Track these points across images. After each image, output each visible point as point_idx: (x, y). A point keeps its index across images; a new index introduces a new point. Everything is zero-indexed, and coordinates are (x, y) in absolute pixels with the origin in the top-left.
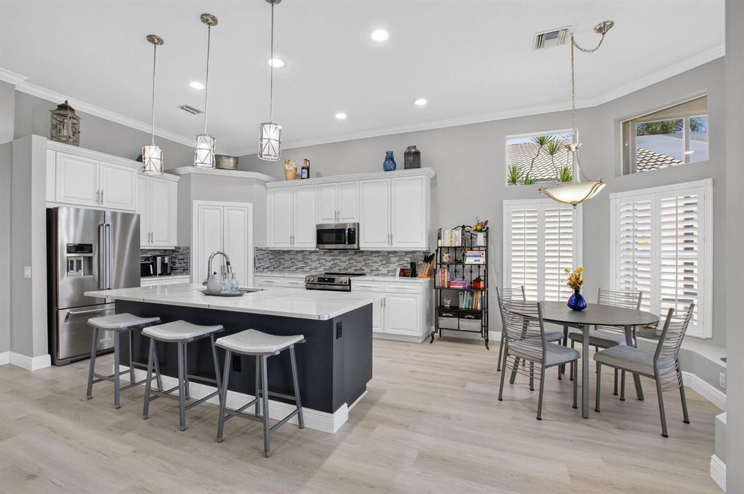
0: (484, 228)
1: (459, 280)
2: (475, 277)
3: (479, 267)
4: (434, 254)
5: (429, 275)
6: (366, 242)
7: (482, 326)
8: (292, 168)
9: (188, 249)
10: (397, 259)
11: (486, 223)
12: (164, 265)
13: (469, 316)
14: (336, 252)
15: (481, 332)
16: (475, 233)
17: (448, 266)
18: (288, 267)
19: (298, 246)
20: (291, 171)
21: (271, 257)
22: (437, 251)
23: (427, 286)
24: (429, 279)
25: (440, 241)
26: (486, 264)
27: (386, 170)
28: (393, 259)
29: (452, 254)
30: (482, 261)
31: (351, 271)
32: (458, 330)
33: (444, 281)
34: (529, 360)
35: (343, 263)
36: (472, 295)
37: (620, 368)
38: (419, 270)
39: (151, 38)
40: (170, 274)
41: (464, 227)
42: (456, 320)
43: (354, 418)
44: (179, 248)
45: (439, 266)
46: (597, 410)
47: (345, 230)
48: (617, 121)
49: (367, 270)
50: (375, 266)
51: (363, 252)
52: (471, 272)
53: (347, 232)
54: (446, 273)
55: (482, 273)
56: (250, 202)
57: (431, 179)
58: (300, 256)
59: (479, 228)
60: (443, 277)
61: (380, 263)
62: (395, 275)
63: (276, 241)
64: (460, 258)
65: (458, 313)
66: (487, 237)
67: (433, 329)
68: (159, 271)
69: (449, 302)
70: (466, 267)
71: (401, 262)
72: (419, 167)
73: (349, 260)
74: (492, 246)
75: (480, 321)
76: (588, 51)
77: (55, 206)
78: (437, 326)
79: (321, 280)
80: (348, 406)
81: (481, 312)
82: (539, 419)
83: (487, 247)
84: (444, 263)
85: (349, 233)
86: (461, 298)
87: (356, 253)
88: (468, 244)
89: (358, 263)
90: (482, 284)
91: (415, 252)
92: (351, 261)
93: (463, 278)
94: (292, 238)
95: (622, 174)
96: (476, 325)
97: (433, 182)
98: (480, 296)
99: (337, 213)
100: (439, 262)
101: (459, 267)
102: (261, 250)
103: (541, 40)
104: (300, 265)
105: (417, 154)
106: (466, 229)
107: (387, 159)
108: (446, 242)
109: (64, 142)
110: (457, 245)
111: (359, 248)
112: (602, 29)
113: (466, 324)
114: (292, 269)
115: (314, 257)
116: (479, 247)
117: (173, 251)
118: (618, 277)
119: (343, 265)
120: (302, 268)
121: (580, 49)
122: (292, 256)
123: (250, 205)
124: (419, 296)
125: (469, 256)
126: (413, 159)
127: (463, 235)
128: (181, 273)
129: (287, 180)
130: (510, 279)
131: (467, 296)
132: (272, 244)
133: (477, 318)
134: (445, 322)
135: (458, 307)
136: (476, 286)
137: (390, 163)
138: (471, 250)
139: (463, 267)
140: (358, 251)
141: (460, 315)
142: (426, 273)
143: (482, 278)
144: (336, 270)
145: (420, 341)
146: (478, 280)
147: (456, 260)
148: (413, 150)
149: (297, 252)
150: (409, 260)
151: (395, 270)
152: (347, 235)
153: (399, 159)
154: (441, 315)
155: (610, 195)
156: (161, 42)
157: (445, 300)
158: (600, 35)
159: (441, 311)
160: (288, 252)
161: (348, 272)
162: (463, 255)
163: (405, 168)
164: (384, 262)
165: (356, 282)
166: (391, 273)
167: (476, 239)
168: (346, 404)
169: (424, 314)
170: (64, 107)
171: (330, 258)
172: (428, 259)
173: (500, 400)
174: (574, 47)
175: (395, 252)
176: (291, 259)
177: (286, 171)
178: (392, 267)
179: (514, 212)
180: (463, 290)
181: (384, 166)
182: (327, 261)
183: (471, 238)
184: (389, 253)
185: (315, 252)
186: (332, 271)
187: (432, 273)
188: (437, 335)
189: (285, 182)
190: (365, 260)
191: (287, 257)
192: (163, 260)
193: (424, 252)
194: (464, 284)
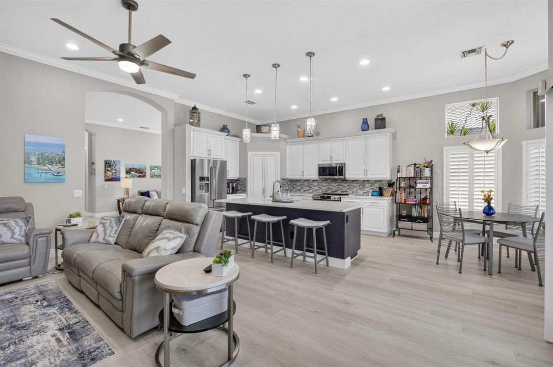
0: (430, 165)
1: (412, 198)
2: (423, 196)
3: (426, 190)
4: (394, 182)
5: (392, 195)
6: (349, 174)
7: (428, 228)
8: (302, 130)
9: (245, 180)
10: (370, 185)
11: (431, 161)
12: (233, 188)
13: (419, 221)
14: (330, 181)
15: (428, 231)
16: (423, 168)
17: (405, 190)
18: (299, 190)
19: (306, 177)
20: (301, 132)
21: (289, 183)
22: (397, 180)
23: (390, 201)
24: (392, 198)
25: (399, 174)
26: (431, 188)
27: (363, 130)
28: (367, 185)
29: (407, 182)
30: (428, 186)
31: (339, 192)
32: (412, 229)
33: (402, 199)
34: (454, 241)
35: (334, 187)
36: (421, 208)
37: (519, 249)
38: (384, 193)
39: (245, 76)
40: (236, 193)
41: (415, 164)
42: (410, 223)
43: (353, 264)
44: (240, 179)
45: (398, 189)
46: (499, 272)
47: (336, 167)
48: (528, 92)
49: (350, 192)
50: (355, 190)
51: (347, 180)
52: (421, 193)
53: (338, 168)
54: (403, 194)
55: (428, 194)
56: (278, 151)
57: (393, 134)
58: (306, 184)
59: (426, 165)
60: (401, 196)
61: (358, 188)
62: (368, 195)
63: (293, 174)
64: (412, 184)
65: (411, 219)
66: (432, 171)
67: (395, 229)
68: (231, 192)
69: (405, 212)
70: (417, 190)
71: (372, 187)
72: (385, 128)
73: (338, 186)
74: (435, 176)
75: (427, 224)
76: (497, 59)
77: (195, 158)
78: (397, 227)
79: (321, 197)
80: (351, 259)
81: (427, 218)
82: (460, 273)
83: (431, 178)
84: (401, 188)
85: (339, 169)
86: (413, 209)
87: (342, 181)
88: (418, 175)
89: (344, 187)
90: (428, 201)
91: (382, 181)
92: (339, 186)
93: (415, 197)
94: (303, 172)
95: (532, 127)
96: (424, 226)
97: (394, 136)
98: (426, 208)
99: (331, 157)
100: (398, 187)
101: (413, 190)
102: (284, 179)
103: (465, 54)
104: (307, 188)
105: (384, 119)
106: (417, 166)
107: (363, 123)
108: (403, 174)
109: (195, 126)
110: (411, 176)
111: (345, 179)
112: (507, 45)
113: (416, 226)
114: (301, 191)
115: (316, 184)
116: (426, 177)
117: (237, 180)
118: (529, 197)
119: (334, 189)
120: (308, 190)
121: (491, 58)
122: (302, 184)
123: (278, 153)
124: (385, 208)
125: (419, 183)
126: (381, 123)
127: (414, 170)
128: (241, 193)
129: (299, 137)
130: (448, 198)
131: (418, 208)
132: (290, 176)
133: (424, 222)
134: (403, 224)
135: (411, 216)
136: (423, 202)
137: (365, 126)
138: (421, 179)
139: (415, 190)
140: (344, 180)
141: (413, 220)
142: (390, 194)
143: (428, 197)
144: (329, 192)
145: (386, 236)
146: (425, 198)
147: (410, 186)
148: (381, 117)
149: (305, 181)
150: (377, 185)
151: (368, 192)
152: (338, 170)
153: (371, 123)
154: (400, 220)
155: (523, 142)
156: (249, 76)
157: (402, 211)
158: (505, 48)
159: (400, 217)
160: (299, 181)
161: (337, 193)
162: (415, 183)
163: (376, 128)
164: (361, 187)
165: (344, 199)
166: (367, 194)
167: (424, 172)
168: (350, 257)
169: (389, 219)
170: (194, 108)
171: (326, 184)
172: (391, 185)
173: (437, 264)
174: (487, 57)
175: (368, 181)
176: (301, 185)
177: (298, 132)
178: (366, 190)
179: (451, 154)
180: (415, 205)
181: (361, 128)
182: (323, 186)
183: (421, 172)
184: (364, 181)
185: (317, 180)
186: (327, 192)
187: (394, 194)
188: (397, 233)
189: (297, 139)
190: (348, 186)
191: (298, 183)
192: (232, 185)
193: (388, 181)
194: (416, 201)
